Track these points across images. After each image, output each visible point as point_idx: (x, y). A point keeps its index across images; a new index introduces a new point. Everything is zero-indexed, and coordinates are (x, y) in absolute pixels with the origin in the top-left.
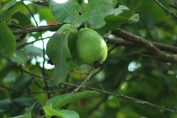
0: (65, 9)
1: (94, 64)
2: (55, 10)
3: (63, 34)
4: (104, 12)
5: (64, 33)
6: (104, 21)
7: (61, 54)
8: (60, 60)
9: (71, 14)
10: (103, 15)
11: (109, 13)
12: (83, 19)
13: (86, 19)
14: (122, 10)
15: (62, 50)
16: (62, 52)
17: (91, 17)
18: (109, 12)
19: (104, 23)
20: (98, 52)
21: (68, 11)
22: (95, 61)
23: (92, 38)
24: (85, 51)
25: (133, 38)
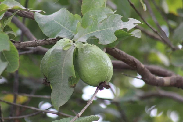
0: (56, 22)
1: (100, 85)
2: (42, 23)
3: (64, 50)
4: (113, 26)
5: (66, 49)
6: (115, 36)
7: (62, 72)
8: (61, 80)
9: (65, 28)
10: (113, 29)
11: (120, 27)
12: (88, 33)
13: (92, 33)
14: (134, 24)
15: (63, 69)
16: (63, 70)
17: (98, 31)
18: (119, 25)
19: (115, 38)
20: (105, 71)
21: (61, 25)
22: (101, 81)
23: (98, 55)
24: (91, 70)
25: (126, 57)
